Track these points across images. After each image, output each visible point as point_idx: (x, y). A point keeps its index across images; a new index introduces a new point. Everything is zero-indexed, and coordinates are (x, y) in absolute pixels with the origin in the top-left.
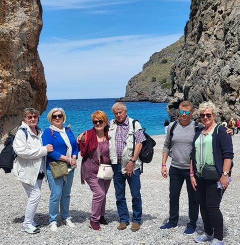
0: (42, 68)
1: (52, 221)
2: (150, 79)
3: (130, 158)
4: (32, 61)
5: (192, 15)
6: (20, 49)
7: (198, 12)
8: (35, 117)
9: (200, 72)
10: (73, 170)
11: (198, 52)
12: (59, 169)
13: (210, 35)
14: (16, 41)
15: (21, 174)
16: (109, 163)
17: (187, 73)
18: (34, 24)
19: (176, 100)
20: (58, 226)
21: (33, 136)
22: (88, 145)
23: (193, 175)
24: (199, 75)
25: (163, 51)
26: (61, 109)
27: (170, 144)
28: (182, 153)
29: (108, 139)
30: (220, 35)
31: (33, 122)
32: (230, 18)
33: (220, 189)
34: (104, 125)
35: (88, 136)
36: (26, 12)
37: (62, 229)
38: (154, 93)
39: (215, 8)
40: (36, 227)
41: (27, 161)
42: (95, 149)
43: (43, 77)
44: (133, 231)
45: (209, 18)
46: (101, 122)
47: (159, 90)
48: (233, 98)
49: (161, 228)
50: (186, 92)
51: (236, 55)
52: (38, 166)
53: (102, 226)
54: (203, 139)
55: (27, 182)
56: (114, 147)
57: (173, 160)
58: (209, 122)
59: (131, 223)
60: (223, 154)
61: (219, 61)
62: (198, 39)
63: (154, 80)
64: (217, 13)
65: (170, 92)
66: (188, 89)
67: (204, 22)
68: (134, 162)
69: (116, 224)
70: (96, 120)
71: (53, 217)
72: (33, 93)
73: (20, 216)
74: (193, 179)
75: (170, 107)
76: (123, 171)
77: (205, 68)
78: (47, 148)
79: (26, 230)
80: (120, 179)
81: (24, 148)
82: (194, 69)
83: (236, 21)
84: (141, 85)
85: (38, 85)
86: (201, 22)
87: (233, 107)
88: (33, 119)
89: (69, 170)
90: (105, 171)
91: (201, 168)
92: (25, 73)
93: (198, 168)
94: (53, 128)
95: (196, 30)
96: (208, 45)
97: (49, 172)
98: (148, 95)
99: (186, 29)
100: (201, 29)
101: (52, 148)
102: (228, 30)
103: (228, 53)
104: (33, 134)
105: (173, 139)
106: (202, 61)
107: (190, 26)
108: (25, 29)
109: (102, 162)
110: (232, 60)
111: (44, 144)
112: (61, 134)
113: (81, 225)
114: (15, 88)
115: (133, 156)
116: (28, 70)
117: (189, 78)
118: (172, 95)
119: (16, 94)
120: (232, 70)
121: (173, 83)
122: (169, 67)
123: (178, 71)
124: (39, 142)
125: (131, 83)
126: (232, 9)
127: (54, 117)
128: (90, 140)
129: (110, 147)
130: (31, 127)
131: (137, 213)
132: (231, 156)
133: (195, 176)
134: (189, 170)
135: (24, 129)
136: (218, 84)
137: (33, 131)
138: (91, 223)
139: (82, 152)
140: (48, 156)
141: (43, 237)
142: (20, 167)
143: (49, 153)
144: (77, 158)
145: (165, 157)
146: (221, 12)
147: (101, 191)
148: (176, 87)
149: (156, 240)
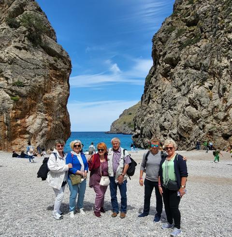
0: (69, 115)
1: (71, 211)
2: (122, 122)
3: (121, 173)
4: (64, 112)
5: (145, 91)
6: (58, 106)
7: (148, 90)
8: (62, 146)
9: (149, 120)
10: (85, 180)
11: (148, 110)
12: (76, 179)
13: (154, 102)
14: (56, 102)
15: (52, 182)
16: (107, 175)
17: (142, 120)
18: (66, 93)
19: (136, 134)
20: (75, 213)
21: (60, 158)
22: (94, 164)
23: (160, 185)
24: (149, 121)
25: (130, 109)
26: (79, 141)
27: (145, 165)
28: (153, 171)
29: (107, 160)
30: (160, 101)
31: (61, 149)
32: (165, 93)
33: (179, 196)
34: (104, 152)
35: (94, 158)
36: (61, 87)
37: (77, 216)
38: (124, 129)
39: (157, 88)
40: (61, 214)
41: (56, 174)
42: (99, 167)
43: (69, 121)
44: (122, 218)
45: (154, 93)
46: (102, 150)
47: (127, 128)
48: (166, 133)
49: (139, 216)
50: (142, 129)
51: (167, 112)
52: (62, 177)
53: (102, 214)
54: (167, 163)
55: (55, 187)
56: (111, 165)
57: (147, 175)
58: (171, 152)
59: (120, 212)
60: (181, 174)
61: (159, 115)
62: (148, 103)
63: (125, 123)
64: (158, 90)
65: (133, 129)
66: (143, 128)
67: (152, 95)
68: (124, 176)
69: (110, 212)
70: (99, 148)
71: (72, 208)
72: (64, 128)
73: (51, 205)
74: (161, 189)
75: (133, 137)
76: (116, 181)
77: (152, 118)
78: (69, 166)
79: (55, 217)
80: (113, 186)
81: (54, 166)
82: (146, 118)
83: (167, 95)
84: (118, 126)
85: (66, 124)
86: (150, 95)
87: (165, 138)
88: (61, 147)
89: (82, 180)
90: (104, 181)
91: (166, 182)
92: (60, 118)
93: (164, 181)
94: (73, 153)
95: (147, 98)
96: (153, 106)
97: (69, 181)
98: (121, 130)
99: (142, 98)
100: (150, 98)
101: (72, 166)
102: (163, 99)
103: (164, 110)
104: (60, 157)
105: (148, 162)
106: (150, 114)
107: (144, 97)
108: (61, 96)
109: (103, 175)
110: (165, 114)
111: (67, 163)
112: (78, 157)
113: (89, 212)
114: (54, 126)
115: (123, 172)
116: (61, 116)
117: (143, 122)
118: (135, 131)
119: (55, 128)
120: (165, 119)
121: (135, 125)
122: (132, 117)
123: (137, 119)
124: (64, 162)
125: (113, 124)
126: (165, 89)
127: (75, 146)
128: (96, 161)
129: (109, 165)
130: (59, 152)
131: (124, 207)
132: (186, 175)
133: (162, 186)
134: (158, 182)
135: (54, 153)
136: (158, 126)
137: (60, 155)
138: (95, 212)
139: (90, 168)
140: (69, 171)
141: (65, 222)
142: (51, 178)
143: (69, 169)
144: (87, 172)
145: (142, 173)
146: (160, 90)
147: (101, 193)
148: (136, 127)
149: (137, 226)
